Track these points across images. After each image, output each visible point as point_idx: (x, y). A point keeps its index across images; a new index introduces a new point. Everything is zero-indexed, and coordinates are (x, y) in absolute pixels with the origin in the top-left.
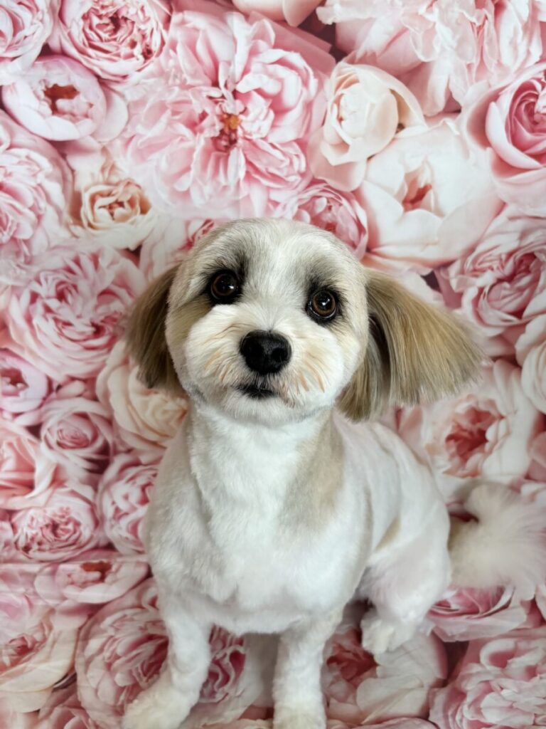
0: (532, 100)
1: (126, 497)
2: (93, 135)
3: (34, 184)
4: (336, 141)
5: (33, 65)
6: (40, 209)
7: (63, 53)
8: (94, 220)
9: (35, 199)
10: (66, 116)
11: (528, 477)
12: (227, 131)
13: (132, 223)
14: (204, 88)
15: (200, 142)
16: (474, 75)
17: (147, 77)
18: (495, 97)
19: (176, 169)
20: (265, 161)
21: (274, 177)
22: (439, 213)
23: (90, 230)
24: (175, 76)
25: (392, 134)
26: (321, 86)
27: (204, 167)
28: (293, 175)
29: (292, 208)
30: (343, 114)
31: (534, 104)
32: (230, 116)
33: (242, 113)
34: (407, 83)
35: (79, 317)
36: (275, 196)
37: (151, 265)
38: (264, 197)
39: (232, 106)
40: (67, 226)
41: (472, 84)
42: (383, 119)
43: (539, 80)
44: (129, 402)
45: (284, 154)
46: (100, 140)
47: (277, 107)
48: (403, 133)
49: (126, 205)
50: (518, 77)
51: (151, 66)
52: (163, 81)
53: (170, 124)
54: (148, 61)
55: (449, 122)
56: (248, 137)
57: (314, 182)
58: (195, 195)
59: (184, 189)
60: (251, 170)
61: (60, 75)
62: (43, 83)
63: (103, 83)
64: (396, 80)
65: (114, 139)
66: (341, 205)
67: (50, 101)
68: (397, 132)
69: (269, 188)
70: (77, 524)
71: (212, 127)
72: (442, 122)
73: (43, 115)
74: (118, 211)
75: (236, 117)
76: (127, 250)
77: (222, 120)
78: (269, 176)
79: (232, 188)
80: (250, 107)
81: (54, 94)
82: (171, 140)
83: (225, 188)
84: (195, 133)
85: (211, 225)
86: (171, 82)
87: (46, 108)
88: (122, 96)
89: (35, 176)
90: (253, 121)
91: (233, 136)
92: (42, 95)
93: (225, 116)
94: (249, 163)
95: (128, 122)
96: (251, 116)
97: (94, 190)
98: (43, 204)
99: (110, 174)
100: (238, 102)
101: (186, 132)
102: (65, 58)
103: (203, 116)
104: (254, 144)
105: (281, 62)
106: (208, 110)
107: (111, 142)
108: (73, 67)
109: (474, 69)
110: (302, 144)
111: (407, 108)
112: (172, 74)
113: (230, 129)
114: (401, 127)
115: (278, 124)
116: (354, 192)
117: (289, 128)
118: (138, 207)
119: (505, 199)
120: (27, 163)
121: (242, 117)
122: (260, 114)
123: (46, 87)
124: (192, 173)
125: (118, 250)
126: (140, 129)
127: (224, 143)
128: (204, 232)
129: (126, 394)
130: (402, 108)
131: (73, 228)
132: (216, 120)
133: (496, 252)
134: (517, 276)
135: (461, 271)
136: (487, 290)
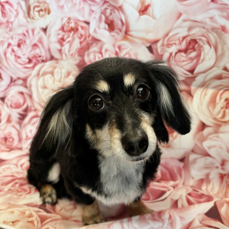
1: (31, 131)
3: (17, 2)
6: (19, 11)
8: (34, 16)
9: (18, 7)
11: (193, 151)
13: (45, 18)
22: (154, 18)
23: (33, 20)
29: (98, 14)
35: (24, 55)
37: (50, 35)
38: (89, 9)
40: (26, 18)
44: (38, 90)
49: (44, 11)
57: (105, 2)
58: (65, 7)
59: (62, 5)
66: (115, 12)
70: (13, 139)
74: (41, 13)
76: (43, 28)
79: (78, 5)
83: (76, 4)
85: (70, 20)
97: (34, 5)
116: (119, 7)
118: (47, 12)
119: (181, 12)
125: (40, 28)
128: (68, 23)
129: (37, 87)
131: (28, 19)
133: (177, 36)
134: (189, 51)
135: (163, 45)
136: (173, 54)
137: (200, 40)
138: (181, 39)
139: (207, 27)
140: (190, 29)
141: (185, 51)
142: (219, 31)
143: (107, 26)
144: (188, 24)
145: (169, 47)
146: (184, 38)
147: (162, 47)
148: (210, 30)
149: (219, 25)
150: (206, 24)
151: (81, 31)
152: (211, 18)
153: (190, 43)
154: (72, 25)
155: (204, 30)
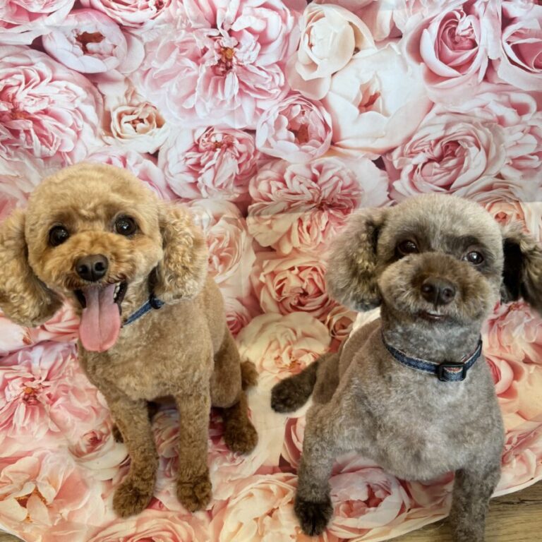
0: (454, 26)
2: (117, 69)
3: (73, 108)
4: (308, 63)
5: (67, 18)
6: (78, 126)
7: (92, 7)
8: (122, 132)
9: (75, 119)
10: (95, 55)
12: (224, 60)
13: (151, 135)
14: (205, 30)
15: (203, 70)
16: (411, 10)
17: (160, 24)
18: (427, 25)
19: (184, 92)
20: (253, 80)
21: (260, 91)
23: (118, 138)
24: (182, 22)
25: (350, 56)
26: (296, 21)
27: (206, 88)
28: (274, 88)
29: (274, 115)
30: (313, 41)
31: (455, 29)
32: (226, 49)
33: (235, 47)
34: (361, 17)
36: (261, 105)
37: (167, 163)
38: (253, 106)
39: (228, 41)
40: (101, 137)
41: (410, 16)
42: (343, 45)
43: (459, 11)
45: (267, 73)
46: (124, 72)
47: (263, 40)
48: (359, 55)
50: (443, 9)
51: (163, 14)
52: (172, 26)
53: (178, 59)
54: (160, 11)
55: (393, 45)
56: (241, 64)
57: (291, 93)
58: (199, 110)
59: (191, 107)
60: (243, 88)
61: (88, 24)
62: (75, 32)
63: (123, 29)
64: (352, 14)
65: (135, 71)
66: (311, 110)
67: (81, 45)
68: (354, 54)
69: (256, 99)
71: (212, 58)
72: (387, 45)
73: (76, 55)
74: (140, 125)
75: (232, 50)
76: (148, 153)
77: (220, 53)
78: (256, 90)
79: (229, 102)
80: (242, 42)
81: (85, 40)
82: (179, 72)
83: (223, 102)
84: (198, 64)
86: (178, 26)
87: (79, 50)
88: (140, 39)
89: (73, 102)
90: (245, 52)
91: (229, 64)
92: (75, 41)
93: (222, 49)
94: (241, 82)
95: (144, 59)
96: (243, 49)
97: (120, 110)
98: (81, 122)
99: (131, 98)
100: (233, 39)
101: (192, 64)
102: (93, 10)
103: (205, 51)
104: (245, 69)
105: (265, 6)
106: (208, 46)
107: (132, 73)
108: (99, 18)
109: (411, 5)
110: (281, 65)
111: (362, 36)
112: (180, 20)
113: (226, 58)
114: (357, 50)
115: (263, 53)
116: (321, 101)
117: (272, 55)
118: (154, 122)
120: (66, 92)
121: (236, 49)
122: (249, 47)
123: (77, 34)
124: (197, 94)
125: (140, 154)
126: (154, 64)
127: (221, 69)
130: (357, 36)
131: (105, 138)
132: (215, 52)
133: (427, 139)
134: (445, 159)
135: (402, 155)
136: (420, 167)
137: (464, 140)
138: (433, 142)
139: (475, 120)
140: (448, 126)
141: (440, 159)
142: (494, 124)
143: (292, 135)
144: (444, 119)
145: (412, 157)
146: (437, 141)
147: (402, 158)
148: (480, 125)
149: (495, 115)
150: (474, 116)
151: (239, 147)
152: (483, 107)
153: (447, 147)
154: (218, 138)
155: (471, 126)
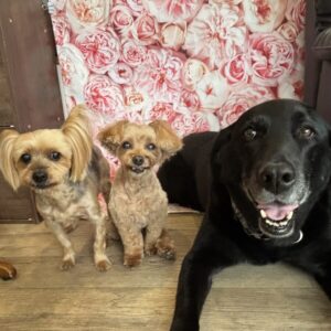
0: (235, 64)
2: (129, 82)
3: (116, 95)
4: (188, 79)
5: (116, 65)
7: (122, 62)
10: (123, 78)
13: (139, 104)
14: (156, 68)
17: (142, 66)
18: (226, 64)
19: (150, 89)
20: (172, 85)
22: (215, 95)
23: (129, 106)
25: (202, 76)
26: (184, 65)
28: (178, 88)
29: (179, 97)
30: (190, 72)
34: (205, 63)
38: (172, 95)
41: (220, 62)
42: (199, 72)
43: (236, 59)
47: (174, 71)
50: (231, 59)
51: (143, 63)
52: (146, 67)
53: (148, 78)
55: (215, 72)
56: (167, 79)
58: (154, 96)
59: (152, 94)
61: (121, 67)
62: (118, 69)
63: (132, 68)
64: (202, 62)
65: (135, 82)
66: (191, 95)
74: (136, 101)
76: (138, 111)
78: (173, 89)
80: (167, 72)
81: (120, 72)
82: (149, 82)
87: (118, 76)
88: (137, 71)
90: (168, 75)
91: (164, 79)
92: (117, 73)
93: (161, 74)
94: (168, 86)
95: (138, 78)
97: (130, 96)
98: (118, 100)
99: (134, 92)
100: (164, 71)
101: (152, 79)
103: (156, 75)
104: (169, 81)
105: (174, 60)
108: (125, 65)
110: (180, 80)
112: (148, 65)
114: (204, 74)
115: (174, 75)
116: (194, 91)
118: (141, 100)
119: (231, 91)
120: (114, 90)
121: (165, 74)
122: (170, 73)
124: (154, 90)
126: (141, 80)
127: (161, 81)
128: (157, 105)
130: (204, 69)
132: (159, 76)
133: (230, 105)
134: (238, 112)
136: (229, 115)
140: (237, 100)
141: (236, 112)
143: (185, 104)
144: (235, 97)
145: (226, 112)
146: (234, 105)
147: (222, 112)
148: (248, 99)
149: (253, 95)
150: (245, 96)
151: (168, 110)
152: (248, 92)
153: (238, 108)
154: (161, 106)
155: (245, 99)
